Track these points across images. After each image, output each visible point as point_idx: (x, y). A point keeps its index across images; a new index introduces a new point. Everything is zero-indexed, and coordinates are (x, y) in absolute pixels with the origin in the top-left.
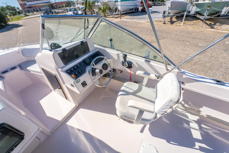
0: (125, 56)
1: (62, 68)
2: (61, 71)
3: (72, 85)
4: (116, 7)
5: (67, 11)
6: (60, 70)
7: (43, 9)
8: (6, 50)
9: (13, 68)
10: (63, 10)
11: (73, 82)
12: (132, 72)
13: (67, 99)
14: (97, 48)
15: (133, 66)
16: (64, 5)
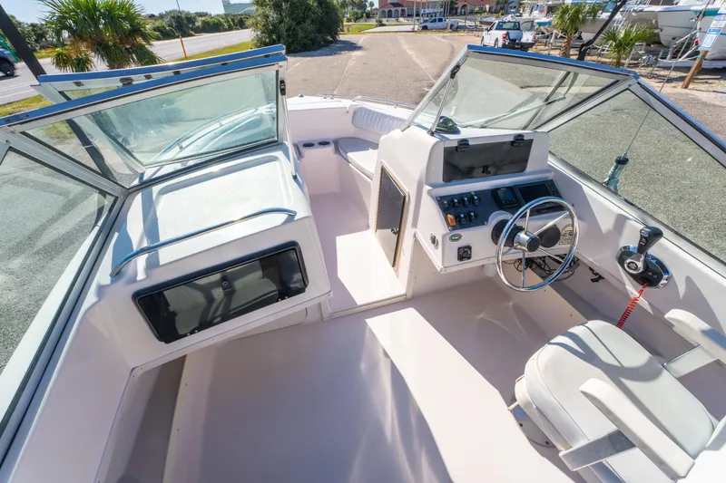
0: (652, 236)
1: (434, 186)
2: (429, 192)
3: (434, 240)
4: (692, 39)
5: (489, 27)
6: (427, 188)
7: (427, 11)
8: (329, 99)
9: (324, 143)
10: (478, 23)
11: (444, 233)
12: (643, 302)
13: (394, 265)
14: (551, 169)
15: (665, 285)
16: (487, 7)
